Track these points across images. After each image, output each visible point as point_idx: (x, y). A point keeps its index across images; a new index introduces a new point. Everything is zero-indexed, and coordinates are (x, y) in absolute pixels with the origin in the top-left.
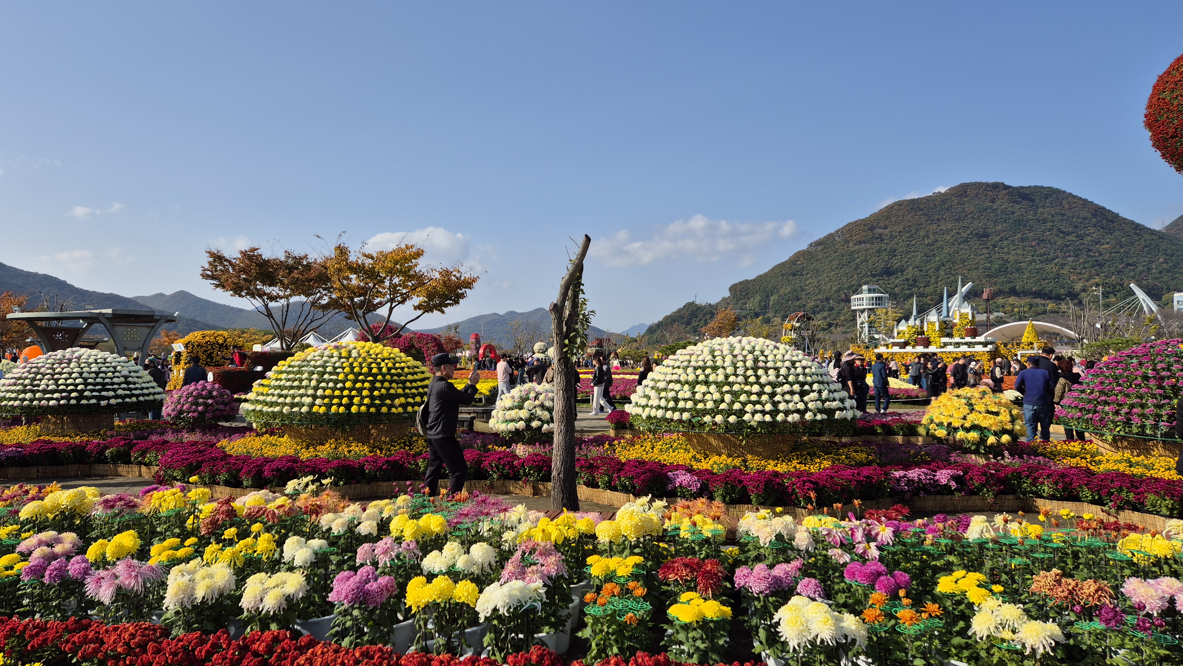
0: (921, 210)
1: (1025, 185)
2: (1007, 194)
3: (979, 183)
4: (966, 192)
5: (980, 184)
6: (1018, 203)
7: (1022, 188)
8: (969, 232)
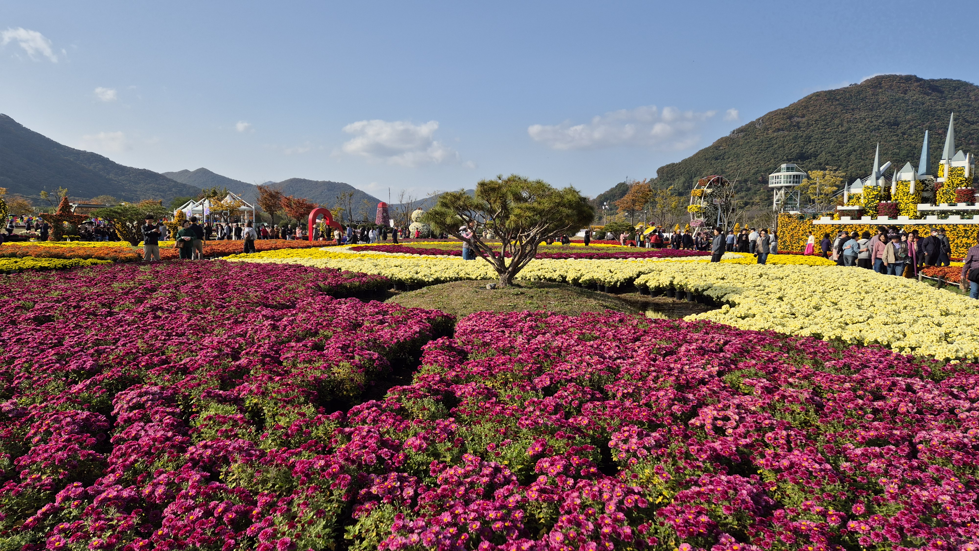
0: (837, 100)
1: (936, 78)
2: (918, 86)
3: (893, 76)
4: (880, 84)
5: (895, 77)
6: (928, 94)
7: (933, 80)
8: (881, 121)
